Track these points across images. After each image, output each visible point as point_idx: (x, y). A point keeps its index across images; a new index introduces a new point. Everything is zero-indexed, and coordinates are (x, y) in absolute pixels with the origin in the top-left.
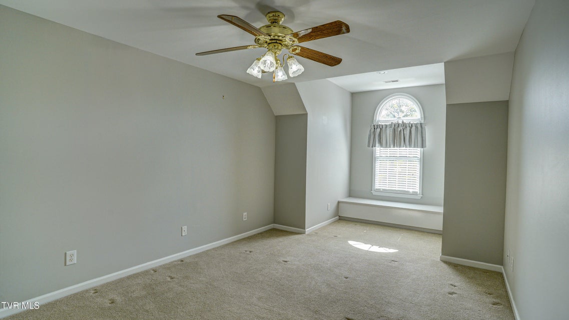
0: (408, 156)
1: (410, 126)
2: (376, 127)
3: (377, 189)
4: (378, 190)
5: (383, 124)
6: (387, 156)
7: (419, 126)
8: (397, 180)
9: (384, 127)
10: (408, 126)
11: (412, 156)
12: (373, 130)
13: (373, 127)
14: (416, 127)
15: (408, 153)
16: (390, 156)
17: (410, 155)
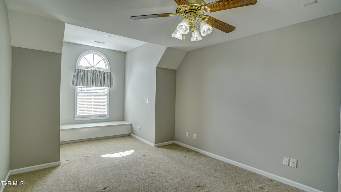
0: (99, 92)
1: (104, 73)
2: (79, 71)
3: (78, 116)
4: (80, 117)
5: (85, 69)
6: (85, 92)
7: (109, 74)
8: (92, 108)
9: (86, 72)
10: (102, 73)
11: (102, 92)
12: (77, 73)
13: (77, 71)
14: (108, 75)
15: (99, 90)
16: (86, 92)
17: (100, 92)
